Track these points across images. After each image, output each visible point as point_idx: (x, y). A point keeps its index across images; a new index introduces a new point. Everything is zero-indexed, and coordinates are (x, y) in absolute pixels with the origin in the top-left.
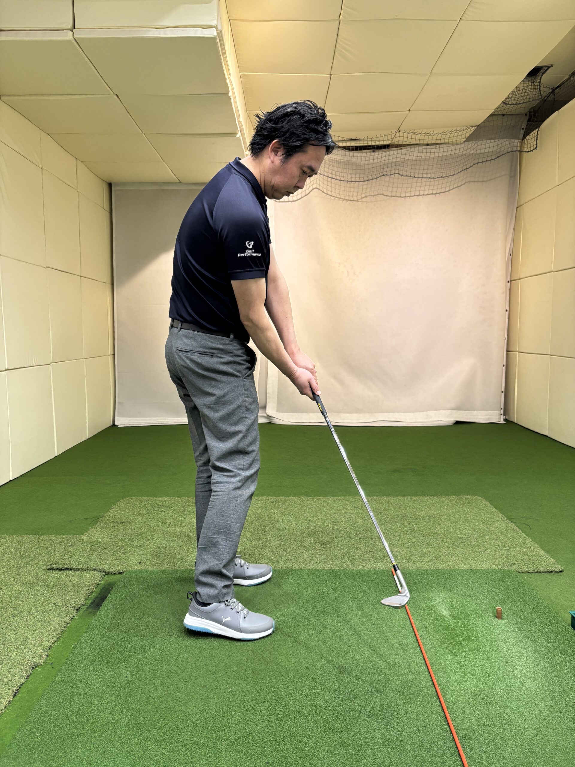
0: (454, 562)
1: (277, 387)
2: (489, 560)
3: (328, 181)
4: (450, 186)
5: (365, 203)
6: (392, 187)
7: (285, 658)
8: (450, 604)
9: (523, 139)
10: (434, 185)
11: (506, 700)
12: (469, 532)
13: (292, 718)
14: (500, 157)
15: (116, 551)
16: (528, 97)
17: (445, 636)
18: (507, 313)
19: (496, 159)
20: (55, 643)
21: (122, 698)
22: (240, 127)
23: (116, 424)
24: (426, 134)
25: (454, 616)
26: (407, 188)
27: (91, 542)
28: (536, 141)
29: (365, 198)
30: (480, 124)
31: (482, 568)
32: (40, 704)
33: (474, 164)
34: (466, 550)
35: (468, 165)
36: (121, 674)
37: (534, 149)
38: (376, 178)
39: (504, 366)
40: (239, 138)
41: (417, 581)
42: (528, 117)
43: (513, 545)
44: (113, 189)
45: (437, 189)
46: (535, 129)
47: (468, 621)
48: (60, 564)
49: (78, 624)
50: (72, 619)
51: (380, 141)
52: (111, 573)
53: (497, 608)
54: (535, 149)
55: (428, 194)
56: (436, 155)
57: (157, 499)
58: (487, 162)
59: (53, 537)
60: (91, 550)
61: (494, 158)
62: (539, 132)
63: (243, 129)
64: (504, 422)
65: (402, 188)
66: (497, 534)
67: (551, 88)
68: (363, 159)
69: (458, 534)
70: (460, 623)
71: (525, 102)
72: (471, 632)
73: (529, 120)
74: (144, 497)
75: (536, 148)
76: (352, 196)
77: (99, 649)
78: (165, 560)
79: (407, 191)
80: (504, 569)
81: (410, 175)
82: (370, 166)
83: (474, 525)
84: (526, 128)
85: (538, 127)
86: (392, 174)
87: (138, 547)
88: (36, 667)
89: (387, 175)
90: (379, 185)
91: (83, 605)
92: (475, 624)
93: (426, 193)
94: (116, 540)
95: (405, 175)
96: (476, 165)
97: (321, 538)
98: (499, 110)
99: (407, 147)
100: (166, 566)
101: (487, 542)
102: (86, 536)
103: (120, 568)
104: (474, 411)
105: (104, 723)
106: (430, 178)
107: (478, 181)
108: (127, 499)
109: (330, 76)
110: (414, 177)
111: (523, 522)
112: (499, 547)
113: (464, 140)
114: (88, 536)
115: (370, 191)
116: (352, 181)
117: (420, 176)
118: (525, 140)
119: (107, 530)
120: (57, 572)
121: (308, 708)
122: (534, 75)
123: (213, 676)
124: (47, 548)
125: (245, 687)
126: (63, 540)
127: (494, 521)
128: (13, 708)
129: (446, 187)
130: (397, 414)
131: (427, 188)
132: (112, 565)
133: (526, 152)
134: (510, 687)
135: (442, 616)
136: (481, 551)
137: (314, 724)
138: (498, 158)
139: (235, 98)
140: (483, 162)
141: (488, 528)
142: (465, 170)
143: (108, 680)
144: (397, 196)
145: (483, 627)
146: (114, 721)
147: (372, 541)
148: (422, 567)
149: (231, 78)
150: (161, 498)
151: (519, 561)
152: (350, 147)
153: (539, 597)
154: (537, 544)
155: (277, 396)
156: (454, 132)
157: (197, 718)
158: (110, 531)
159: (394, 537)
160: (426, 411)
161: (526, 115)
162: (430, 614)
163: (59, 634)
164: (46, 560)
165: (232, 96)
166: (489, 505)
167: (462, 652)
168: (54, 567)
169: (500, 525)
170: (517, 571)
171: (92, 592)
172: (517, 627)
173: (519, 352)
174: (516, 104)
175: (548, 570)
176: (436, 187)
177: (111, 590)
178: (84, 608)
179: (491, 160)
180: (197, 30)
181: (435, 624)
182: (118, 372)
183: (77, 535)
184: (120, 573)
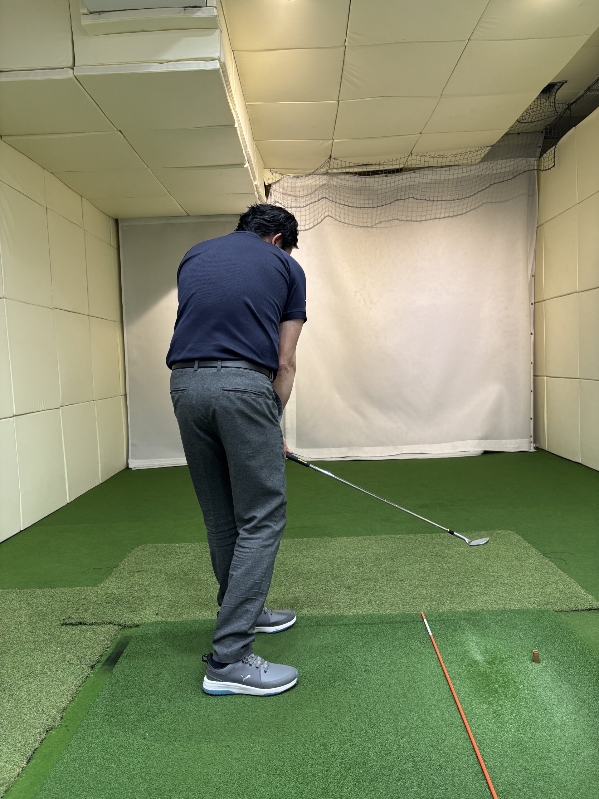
0: (487, 602)
1: (296, 421)
2: (523, 599)
3: (340, 208)
4: (467, 208)
5: (379, 229)
6: (407, 212)
7: (312, 712)
8: (484, 648)
9: (540, 157)
10: (450, 208)
11: (546, 751)
12: (502, 569)
13: (320, 778)
14: (517, 177)
15: (132, 602)
16: (543, 114)
17: (480, 683)
18: (532, 336)
19: (513, 179)
20: (69, 703)
21: (141, 761)
22: (247, 158)
23: (130, 466)
24: (439, 156)
25: (489, 661)
26: (422, 211)
27: (105, 594)
28: (553, 159)
29: (379, 224)
30: (495, 144)
31: (516, 607)
32: (55, 770)
33: (491, 185)
34: (499, 588)
35: (484, 186)
36: (139, 736)
37: (551, 167)
38: (390, 203)
39: (531, 391)
40: (247, 168)
41: (448, 624)
42: (544, 134)
43: (548, 583)
44: (120, 225)
45: (454, 211)
46: (553, 146)
47: (504, 667)
48: (74, 619)
49: (93, 683)
50: (87, 677)
51: (392, 165)
52: (127, 626)
53: (533, 651)
54: (553, 167)
55: (444, 217)
56: (451, 177)
57: (174, 545)
58: (504, 182)
59: (66, 590)
60: (106, 602)
61: (511, 178)
62: (556, 149)
63: (250, 159)
64: (535, 450)
65: (417, 212)
66: (531, 570)
67: (566, 103)
68: (376, 184)
69: (490, 572)
70: (495, 669)
71: (540, 119)
72: (507, 678)
73: (545, 138)
74: (160, 543)
76: (366, 222)
77: (116, 709)
78: (183, 610)
79: (423, 215)
80: (540, 608)
81: (424, 199)
82: (384, 191)
83: (506, 561)
84: (543, 145)
85: (555, 144)
86: (406, 198)
87: (155, 597)
88: (50, 730)
89: (401, 199)
90: (394, 210)
91: (98, 662)
92: (511, 670)
93: (442, 216)
94: (131, 590)
95: (420, 199)
96: (493, 185)
97: (346, 581)
98: (513, 128)
99: (421, 170)
100: (184, 616)
101: (520, 579)
102: (100, 587)
103: (136, 621)
104: (502, 439)
105: (122, 789)
106: (445, 201)
107: (496, 202)
108: (143, 547)
109: (337, 102)
110: (429, 200)
111: (558, 557)
112: (534, 585)
113: (479, 160)
114: (102, 587)
115: (384, 217)
116: (365, 208)
117: (436, 199)
118: (542, 158)
119: (122, 580)
120: (71, 627)
121: (337, 766)
122: (548, 92)
123: (236, 734)
124: (60, 602)
125: (270, 745)
126: (77, 592)
127: (527, 557)
128: (26, 775)
129: (462, 209)
130: (422, 445)
131: (443, 211)
132: (128, 618)
133: (544, 170)
134: (550, 736)
135: (476, 662)
136: (515, 590)
137: (344, 783)
138: (515, 178)
139: (241, 129)
140: (499, 182)
141: (521, 565)
142: (481, 191)
143: (126, 742)
144: (412, 220)
145: (519, 672)
146: (133, 786)
147: (399, 583)
148: (453, 609)
149: (237, 109)
150: (177, 545)
151: (556, 599)
152: (361, 172)
153: (578, 638)
154: (574, 580)
155: (296, 431)
156: (469, 153)
157: (220, 780)
158: (125, 581)
159: (423, 577)
160: (453, 442)
161: (542, 132)
162: (463, 660)
163: (73, 694)
164: (59, 614)
165: (238, 128)
166: (523, 540)
167: (498, 700)
168: (68, 621)
169: (534, 561)
170: (553, 610)
171: (107, 648)
172: (556, 671)
173: (546, 377)
174: (531, 122)
175: (586, 607)
176: (452, 210)
177: (127, 645)
178: (99, 665)
179: (508, 180)
180: (199, 63)
181: (469, 671)
182: (130, 413)
183: (91, 586)
184: (137, 626)
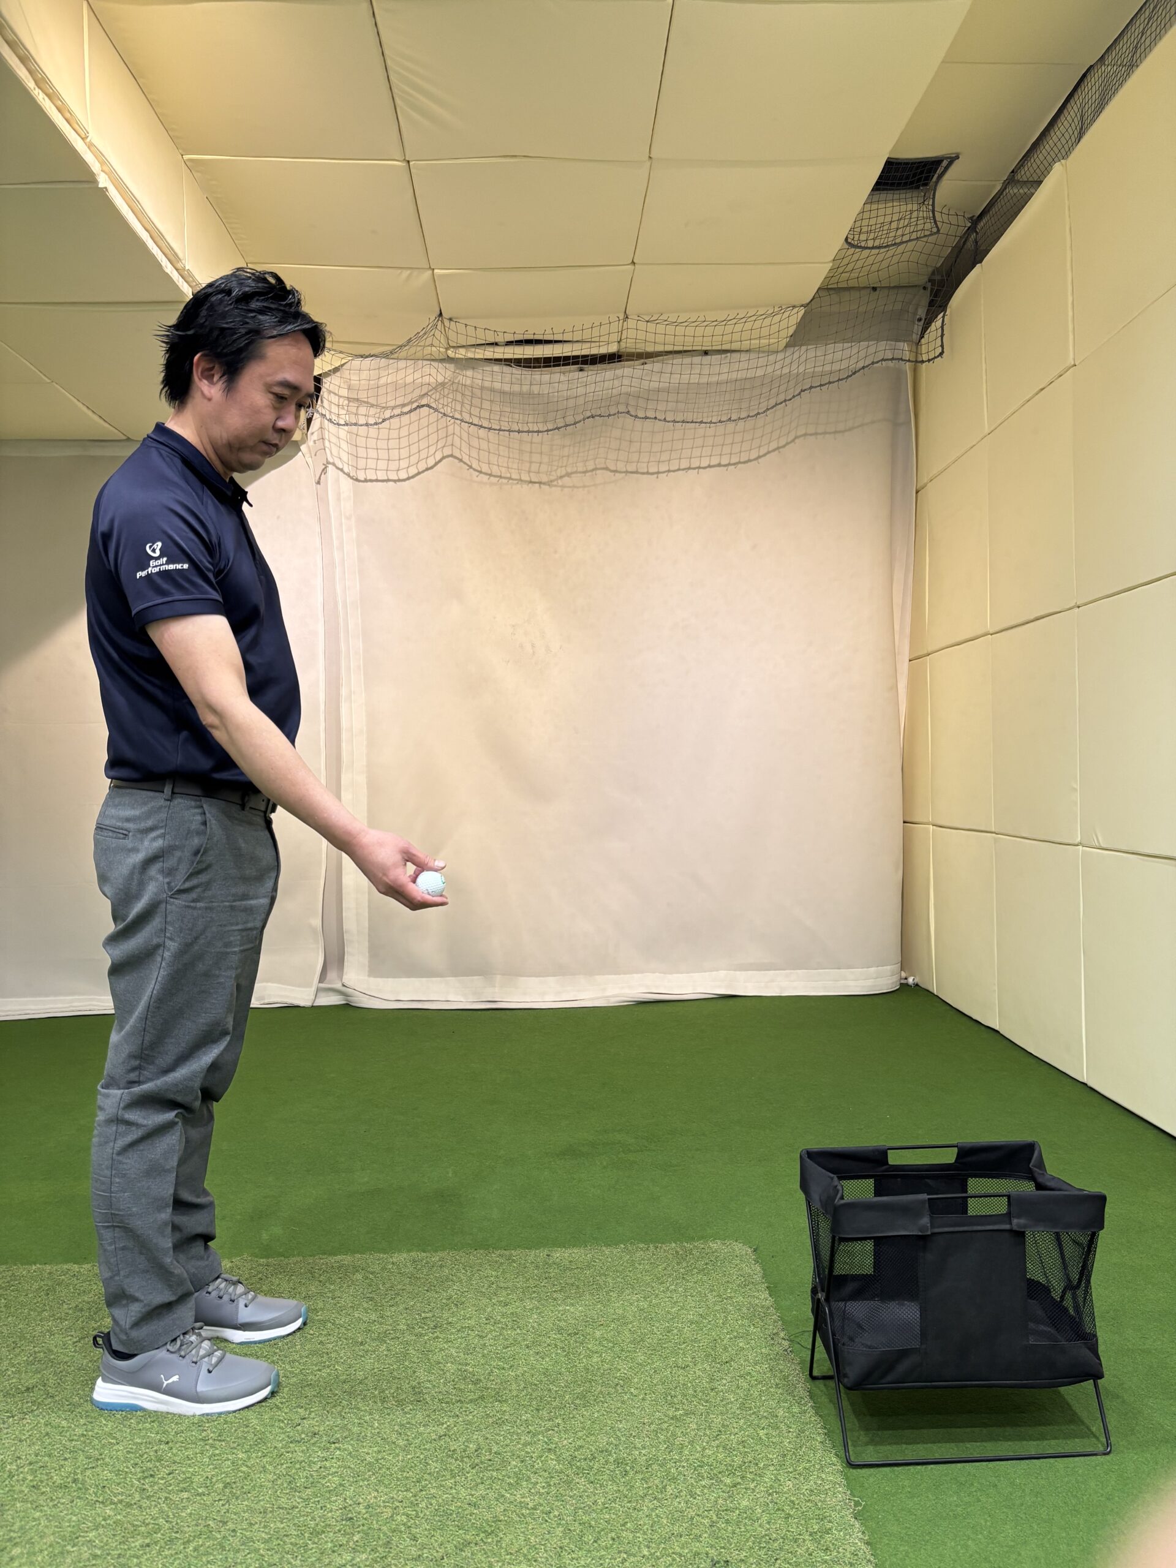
1: (367, 914)
3: (479, 438)
4: (760, 446)
5: (566, 489)
6: (629, 450)
9: (921, 337)
10: (723, 446)
14: (857, 374)
19: (849, 379)
26: (659, 451)
28: (941, 337)
29: (566, 478)
30: (808, 304)
33: (802, 391)
35: (787, 394)
37: (935, 358)
38: (575, 423)
42: (928, 293)
45: (730, 454)
46: (940, 312)
54: (938, 356)
55: (709, 466)
56: (724, 377)
58: (832, 385)
61: (845, 376)
65: (651, 452)
67: (967, 217)
68: (560, 387)
73: (930, 297)
75: (941, 354)
76: (537, 473)
79: (663, 458)
81: (653, 417)
82: (575, 402)
84: (925, 314)
89: (600, 416)
95: (643, 416)
96: (806, 392)
99: (655, 359)
107: (825, 433)
109: (404, 164)
110: (665, 419)
113: (785, 340)
115: (576, 463)
117: (679, 418)
118: (922, 340)
122: (923, 184)
131: (707, 451)
133: (921, 363)
138: (853, 376)
140: (821, 385)
142: (781, 403)
144: (639, 471)
152: (526, 358)
156: (753, 318)
161: (926, 286)
173: (934, 826)
176: (726, 450)
179: (839, 380)
